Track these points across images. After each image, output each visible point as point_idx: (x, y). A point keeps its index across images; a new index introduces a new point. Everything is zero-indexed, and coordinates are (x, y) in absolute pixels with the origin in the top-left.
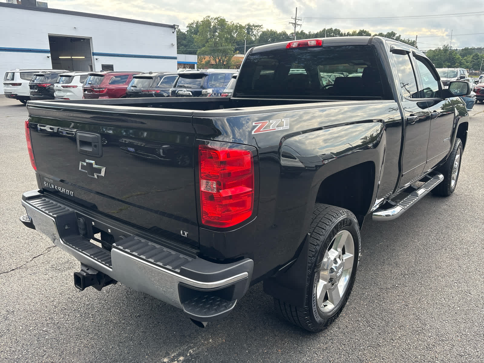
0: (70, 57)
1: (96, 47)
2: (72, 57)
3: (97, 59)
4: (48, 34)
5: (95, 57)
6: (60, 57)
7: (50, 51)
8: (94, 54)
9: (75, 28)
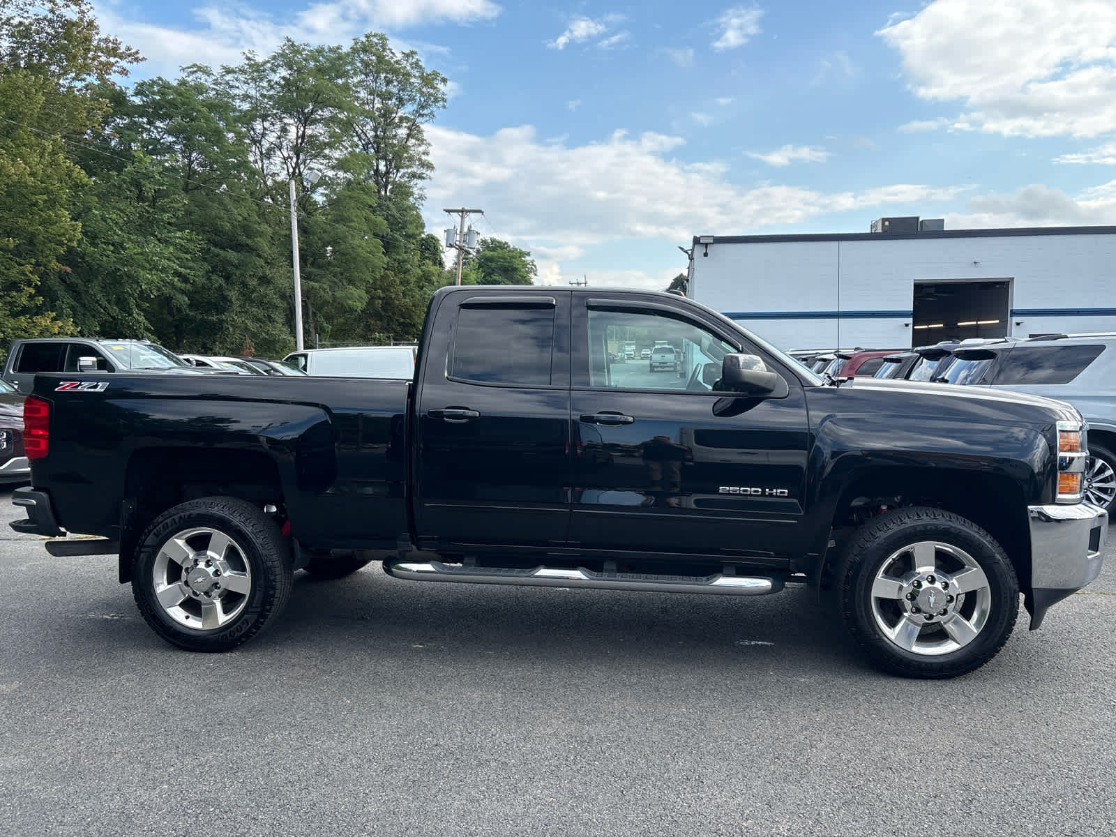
0: (975, 323)
1: (1018, 301)
2: (979, 323)
3: (1018, 324)
4: (914, 280)
5: (1016, 319)
6: (959, 324)
7: (911, 314)
8: (1014, 313)
9: (975, 263)
